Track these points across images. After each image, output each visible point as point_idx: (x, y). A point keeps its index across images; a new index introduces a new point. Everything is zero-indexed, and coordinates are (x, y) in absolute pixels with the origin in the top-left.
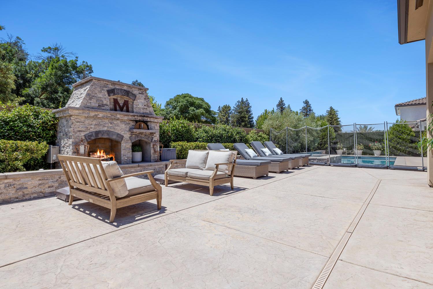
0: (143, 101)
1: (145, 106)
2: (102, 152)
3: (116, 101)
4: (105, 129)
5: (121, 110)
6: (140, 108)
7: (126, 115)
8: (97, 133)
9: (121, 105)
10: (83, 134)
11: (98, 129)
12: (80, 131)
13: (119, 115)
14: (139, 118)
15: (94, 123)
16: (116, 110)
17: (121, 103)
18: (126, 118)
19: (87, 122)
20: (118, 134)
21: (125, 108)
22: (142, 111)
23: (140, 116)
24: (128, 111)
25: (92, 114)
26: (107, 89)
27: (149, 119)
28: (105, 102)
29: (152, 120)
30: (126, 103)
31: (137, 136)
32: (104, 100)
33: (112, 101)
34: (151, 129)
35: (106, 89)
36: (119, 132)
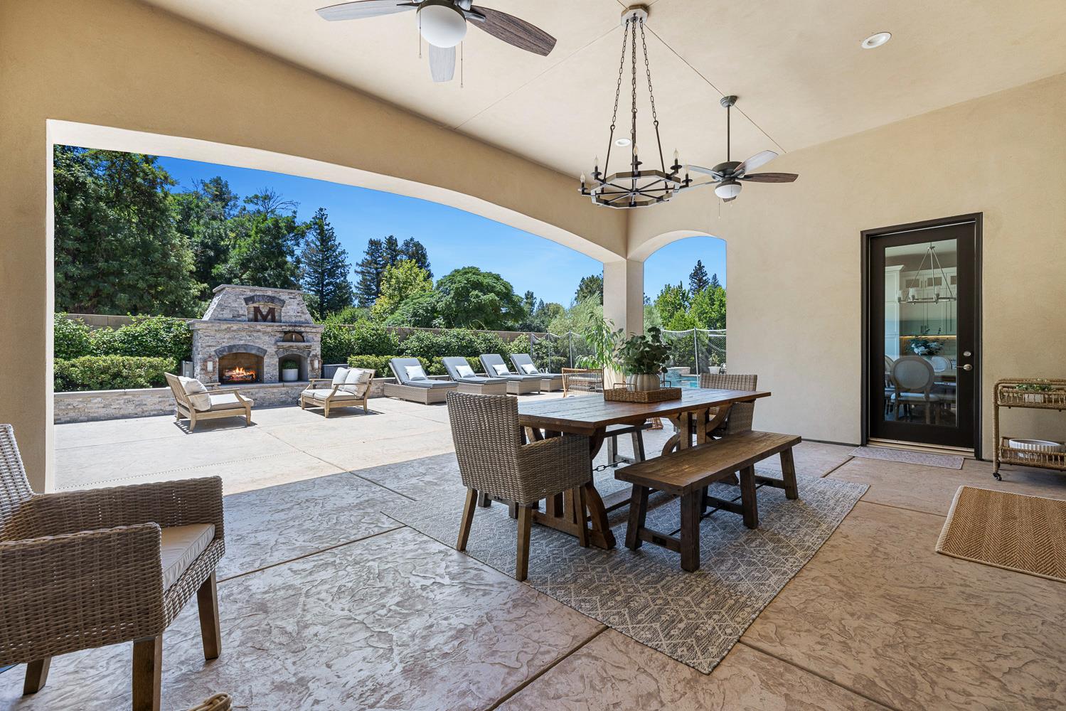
0: (295, 307)
1: (298, 313)
2: (241, 369)
3: (257, 310)
4: (242, 342)
5: (265, 319)
6: (290, 316)
7: (270, 326)
8: (230, 348)
9: (264, 313)
10: (213, 349)
11: (232, 343)
12: (209, 346)
13: (260, 326)
14: (288, 329)
15: (227, 336)
16: (256, 320)
17: (264, 311)
18: (269, 329)
19: (218, 335)
20: (259, 348)
21: (270, 317)
22: (294, 320)
23: (290, 326)
24: (273, 320)
25: (224, 326)
26: (245, 296)
27: (303, 329)
28: (241, 312)
29: (308, 329)
30: (272, 311)
31: (286, 349)
32: (240, 310)
33: (252, 309)
34: (308, 341)
35: (242, 297)
36: (261, 346)
